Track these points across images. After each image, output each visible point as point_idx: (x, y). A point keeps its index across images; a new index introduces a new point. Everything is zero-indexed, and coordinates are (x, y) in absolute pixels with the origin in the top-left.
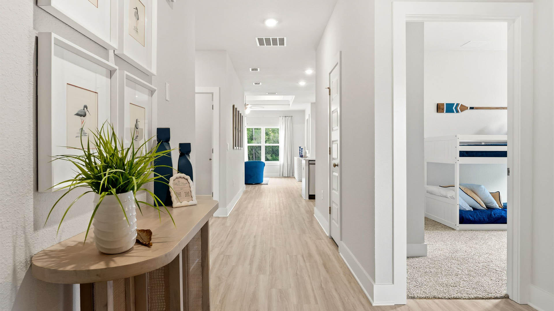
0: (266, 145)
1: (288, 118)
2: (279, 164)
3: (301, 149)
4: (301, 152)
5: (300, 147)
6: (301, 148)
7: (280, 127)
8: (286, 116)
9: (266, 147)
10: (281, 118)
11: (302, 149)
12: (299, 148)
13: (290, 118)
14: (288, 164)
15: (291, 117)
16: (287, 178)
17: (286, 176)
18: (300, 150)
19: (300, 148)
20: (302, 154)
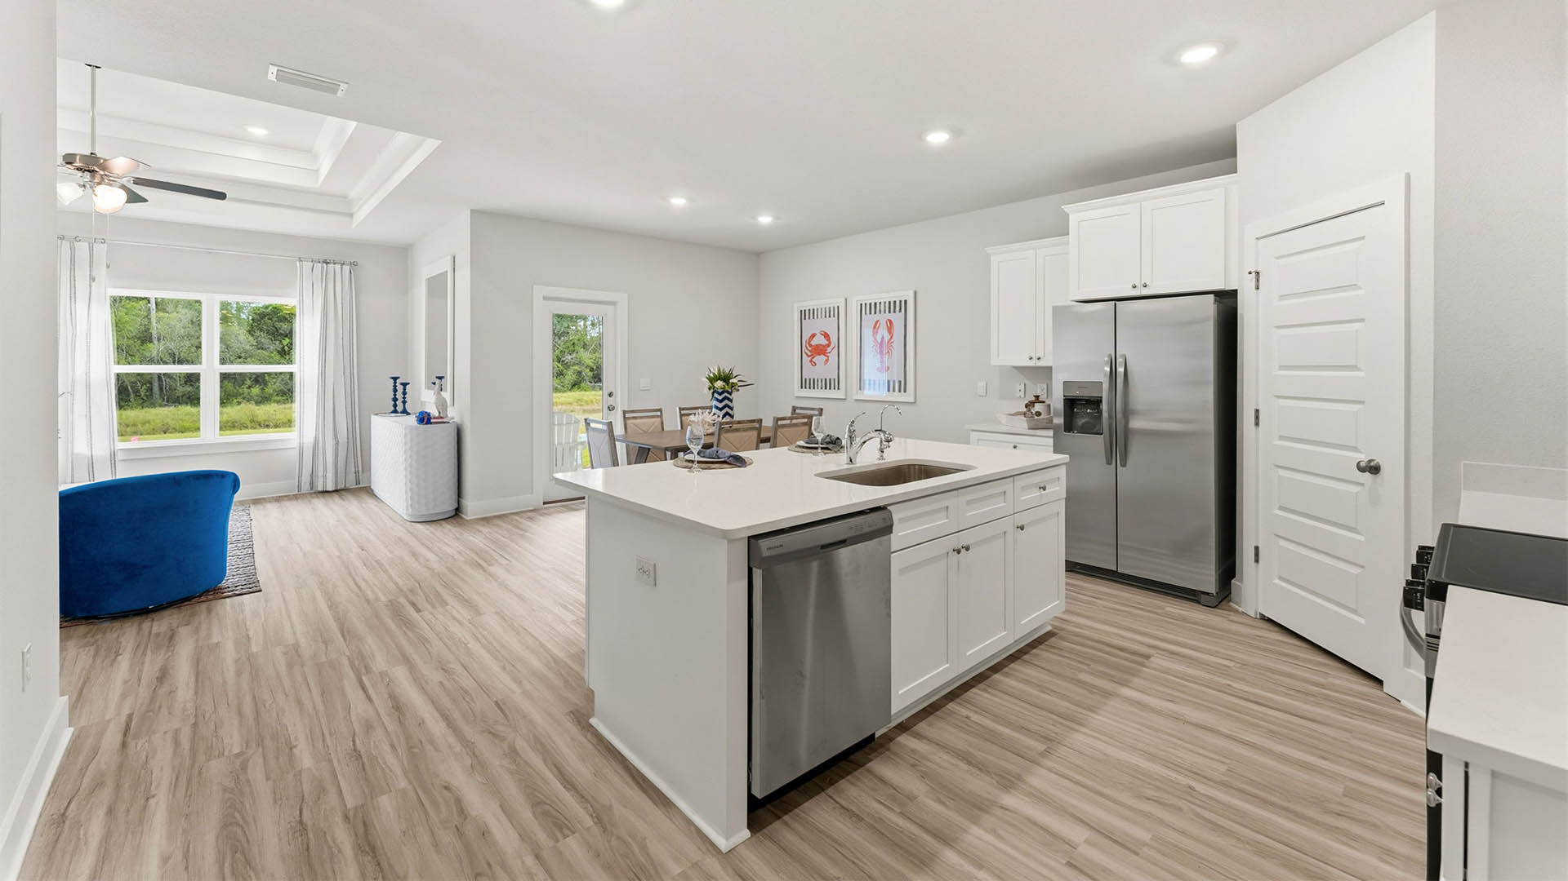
0: (224, 371)
1: (338, 267)
2: (295, 444)
3: (400, 388)
4: (399, 395)
5: (395, 379)
6: (399, 381)
7: (301, 301)
8: (328, 259)
9: (225, 377)
10: (307, 265)
11: (405, 385)
12: (392, 381)
13: (347, 268)
14: (337, 443)
15: (353, 264)
16: (336, 498)
17: (330, 488)
18: (395, 390)
19: (395, 383)
20: (404, 402)
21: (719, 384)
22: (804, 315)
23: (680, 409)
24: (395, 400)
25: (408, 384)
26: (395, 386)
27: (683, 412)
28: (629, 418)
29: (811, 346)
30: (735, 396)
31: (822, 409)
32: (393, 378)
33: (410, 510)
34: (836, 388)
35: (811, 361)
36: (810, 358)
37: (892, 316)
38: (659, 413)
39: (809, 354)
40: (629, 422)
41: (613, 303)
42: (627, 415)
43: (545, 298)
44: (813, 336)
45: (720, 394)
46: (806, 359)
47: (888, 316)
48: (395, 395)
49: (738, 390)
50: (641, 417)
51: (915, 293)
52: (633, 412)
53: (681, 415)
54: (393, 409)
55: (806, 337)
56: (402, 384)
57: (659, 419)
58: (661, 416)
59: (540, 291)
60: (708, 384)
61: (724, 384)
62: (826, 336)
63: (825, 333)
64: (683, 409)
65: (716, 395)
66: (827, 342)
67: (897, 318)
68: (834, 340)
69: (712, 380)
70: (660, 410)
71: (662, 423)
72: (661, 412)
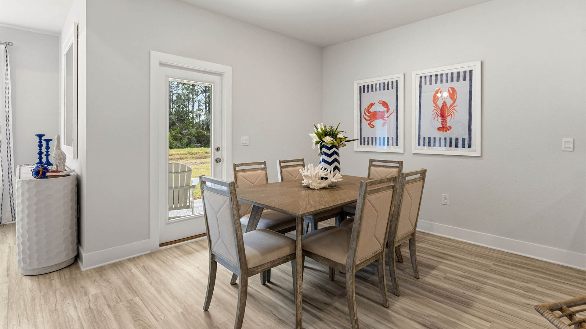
3: (44, 144)
4: (44, 150)
5: (40, 136)
6: (43, 138)
11: (48, 141)
12: (38, 138)
18: (40, 146)
19: (40, 139)
20: (47, 155)
21: (328, 139)
22: (363, 89)
23: (281, 162)
24: (40, 153)
25: (51, 140)
26: (40, 142)
27: (283, 164)
28: (238, 171)
29: (369, 112)
30: (341, 150)
31: (402, 162)
32: (38, 136)
33: (22, 264)
34: (395, 144)
35: (369, 124)
36: (369, 122)
37: (455, 84)
38: (263, 166)
39: (368, 118)
40: (239, 174)
41: (220, 75)
42: (237, 168)
43: (161, 64)
44: (372, 105)
45: (329, 149)
46: (365, 123)
47: (450, 85)
48: (40, 149)
49: (345, 145)
50: (250, 170)
51: (482, 63)
52: (242, 165)
53: (281, 167)
54: (39, 160)
55: (365, 106)
56: (45, 140)
57: (263, 171)
58: (265, 169)
59: (156, 57)
60: (316, 139)
61: (332, 139)
62: (385, 104)
63: (383, 102)
64: (283, 162)
65: (324, 150)
66: (385, 109)
67: (461, 87)
68: (392, 107)
69: (321, 135)
70: (264, 163)
71: (266, 175)
72: (265, 166)
